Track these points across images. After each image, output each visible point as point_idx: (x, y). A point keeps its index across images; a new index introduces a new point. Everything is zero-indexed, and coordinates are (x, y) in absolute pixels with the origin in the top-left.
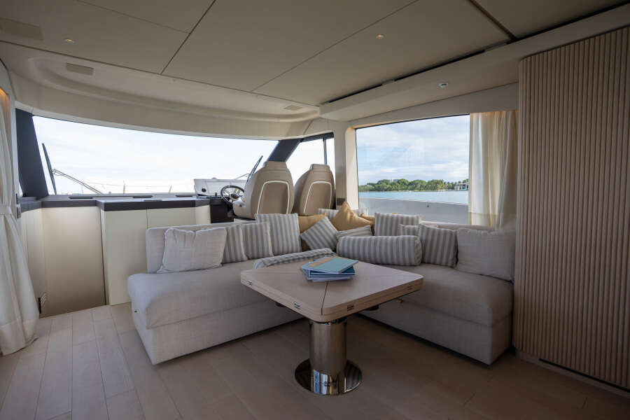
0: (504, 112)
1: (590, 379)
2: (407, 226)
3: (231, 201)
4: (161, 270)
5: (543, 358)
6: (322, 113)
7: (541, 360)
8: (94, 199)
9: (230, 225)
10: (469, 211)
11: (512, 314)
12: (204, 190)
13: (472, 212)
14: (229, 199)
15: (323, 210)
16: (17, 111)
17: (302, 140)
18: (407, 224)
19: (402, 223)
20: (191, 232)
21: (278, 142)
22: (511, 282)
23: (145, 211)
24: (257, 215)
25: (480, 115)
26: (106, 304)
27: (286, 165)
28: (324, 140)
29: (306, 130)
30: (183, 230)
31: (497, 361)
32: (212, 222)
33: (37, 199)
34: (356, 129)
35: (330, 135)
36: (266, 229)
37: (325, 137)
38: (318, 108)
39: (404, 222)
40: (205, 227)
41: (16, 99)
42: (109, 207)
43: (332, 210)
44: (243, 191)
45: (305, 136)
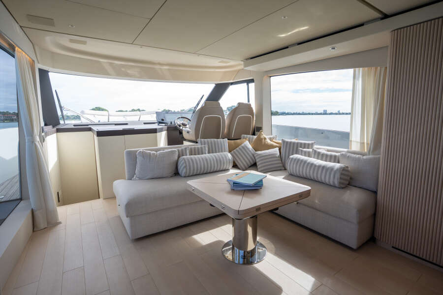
0: (379, 68)
1: (426, 262)
2: (305, 150)
3: (181, 128)
4: (134, 178)
5: (394, 246)
6: (245, 66)
7: (393, 247)
8: (89, 126)
9: (181, 147)
10: (350, 139)
11: (374, 215)
12: (163, 120)
13: (353, 140)
14: (180, 126)
15: (245, 135)
16: (40, 70)
17: (232, 84)
18: (304, 148)
19: (301, 147)
20: (154, 152)
21: (214, 85)
22: (375, 193)
23: (123, 136)
24: (199, 140)
25: (361, 69)
26: (99, 198)
27: (219, 103)
28: (248, 84)
29: (235, 77)
30: (148, 151)
31: (362, 247)
32: (168, 145)
33: (53, 127)
34: (270, 77)
35: (252, 81)
36: (205, 149)
37: (248, 82)
38: (242, 62)
39: (303, 146)
40: (163, 149)
41: (38, 63)
42: (100, 134)
43: (252, 136)
44: (190, 120)
45: (234, 81)
